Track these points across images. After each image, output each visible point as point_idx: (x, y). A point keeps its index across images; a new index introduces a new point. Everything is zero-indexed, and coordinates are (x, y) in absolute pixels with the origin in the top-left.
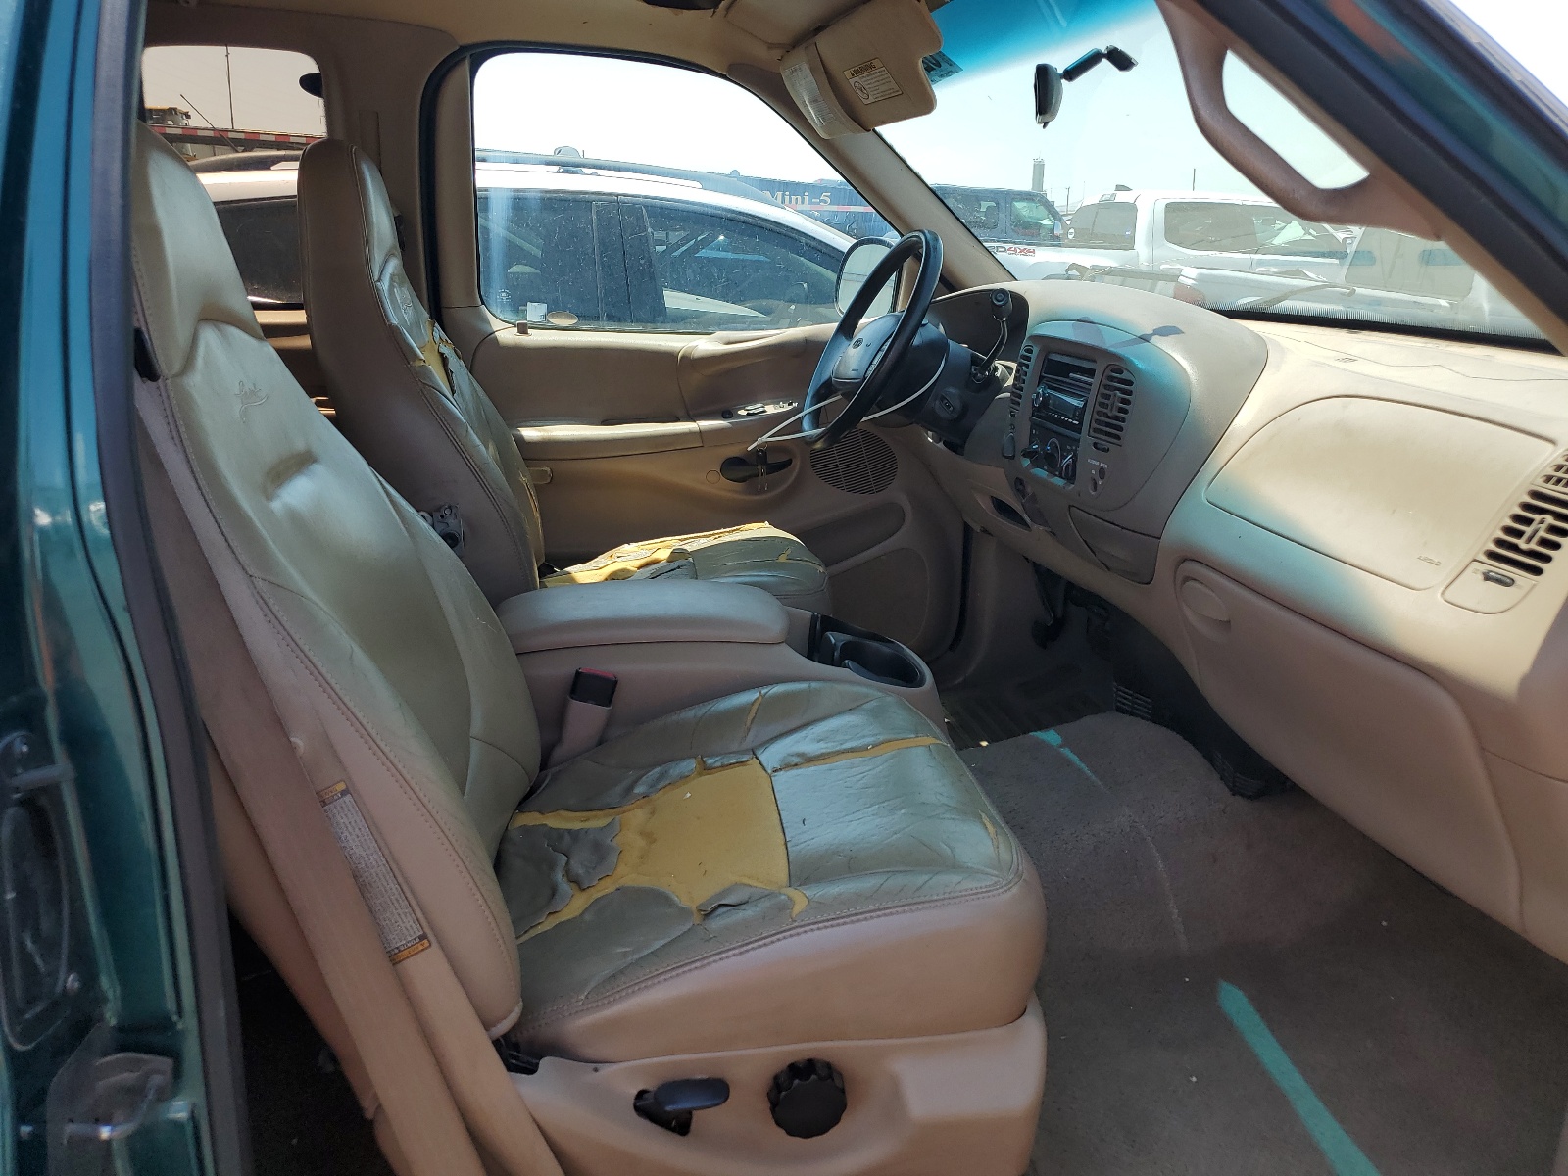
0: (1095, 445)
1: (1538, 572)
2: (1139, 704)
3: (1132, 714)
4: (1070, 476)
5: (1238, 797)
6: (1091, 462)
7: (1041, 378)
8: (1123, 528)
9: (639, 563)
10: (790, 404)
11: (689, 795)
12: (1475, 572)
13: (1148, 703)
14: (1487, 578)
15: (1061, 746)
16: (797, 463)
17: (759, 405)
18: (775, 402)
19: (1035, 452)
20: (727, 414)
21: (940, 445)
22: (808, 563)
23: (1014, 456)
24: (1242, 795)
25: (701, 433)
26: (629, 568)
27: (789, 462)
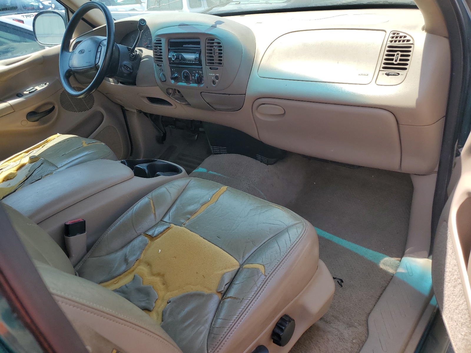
0: (210, 68)
1: (405, 69)
2: (221, 150)
3: (220, 154)
4: (199, 81)
5: (269, 165)
6: (209, 74)
7: (169, 49)
8: (229, 94)
9: (16, 168)
10: (45, 84)
11: (160, 250)
12: (383, 74)
13: (226, 148)
14: (388, 75)
15: (208, 171)
16: (56, 107)
17: (32, 88)
18: (38, 84)
19: (177, 77)
20: (19, 95)
21: (120, 84)
22: (96, 143)
23: (166, 80)
24: (270, 164)
25: (12, 106)
26: (12, 172)
27: (53, 108)
